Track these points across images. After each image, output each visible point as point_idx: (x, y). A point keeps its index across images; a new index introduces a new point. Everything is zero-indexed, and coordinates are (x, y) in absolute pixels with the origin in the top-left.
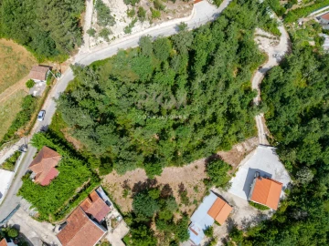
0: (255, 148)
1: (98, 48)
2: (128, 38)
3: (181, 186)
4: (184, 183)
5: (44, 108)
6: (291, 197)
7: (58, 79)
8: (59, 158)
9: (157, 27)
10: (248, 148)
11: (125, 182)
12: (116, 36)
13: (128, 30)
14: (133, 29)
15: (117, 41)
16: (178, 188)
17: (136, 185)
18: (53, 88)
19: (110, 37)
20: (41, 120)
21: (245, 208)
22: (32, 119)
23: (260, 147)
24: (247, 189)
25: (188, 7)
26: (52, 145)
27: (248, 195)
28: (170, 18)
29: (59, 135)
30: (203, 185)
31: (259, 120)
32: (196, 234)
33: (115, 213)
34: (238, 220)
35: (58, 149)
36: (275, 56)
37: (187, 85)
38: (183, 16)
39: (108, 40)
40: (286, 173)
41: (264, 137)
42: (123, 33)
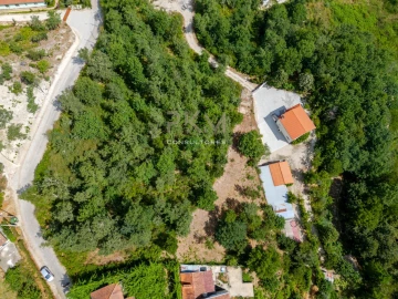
0: (252, 99)
1: (22, 154)
2: (40, 115)
3: (238, 188)
4: (237, 183)
5: (40, 265)
6: (313, 107)
7: (18, 224)
8: (118, 286)
9: (57, 77)
10: (248, 104)
11: (195, 236)
12: (26, 124)
13: (33, 108)
14: (36, 102)
15: (33, 129)
16: (237, 193)
18: (26, 238)
19: (23, 131)
20: (51, 278)
21: (294, 151)
22: (42, 287)
23: (254, 94)
24: (280, 135)
25: (64, 31)
26: (97, 284)
27: (285, 139)
28: (60, 57)
29: (89, 269)
30: (250, 168)
31: (230, 73)
32: (285, 210)
33: (216, 270)
34: (299, 166)
35: (109, 280)
36: (184, 8)
37: (147, 102)
38: (71, 44)
39: (25, 137)
40: (291, 94)
41: (248, 83)
42: (31, 115)
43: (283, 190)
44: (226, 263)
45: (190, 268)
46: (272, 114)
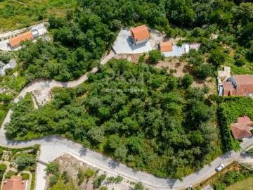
0: (121, 55)
7: (192, 186)
8: (232, 125)
10: (125, 56)
12: (129, 184)
13: (118, 180)
15: (131, 180)
17: (200, 83)
18: (199, 182)
20: (222, 165)
21: (153, 39)
23: (117, 53)
24: (143, 44)
25: (61, 161)
26: (231, 136)
27: (146, 42)
28: (81, 164)
29: (220, 143)
30: (165, 60)
32: (185, 49)
34: (161, 38)
35: (229, 130)
38: (72, 157)
40: (120, 34)
41: (109, 56)
43: (175, 47)
44: (216, 77)
45: (221, 92)
46: (131, 46)
